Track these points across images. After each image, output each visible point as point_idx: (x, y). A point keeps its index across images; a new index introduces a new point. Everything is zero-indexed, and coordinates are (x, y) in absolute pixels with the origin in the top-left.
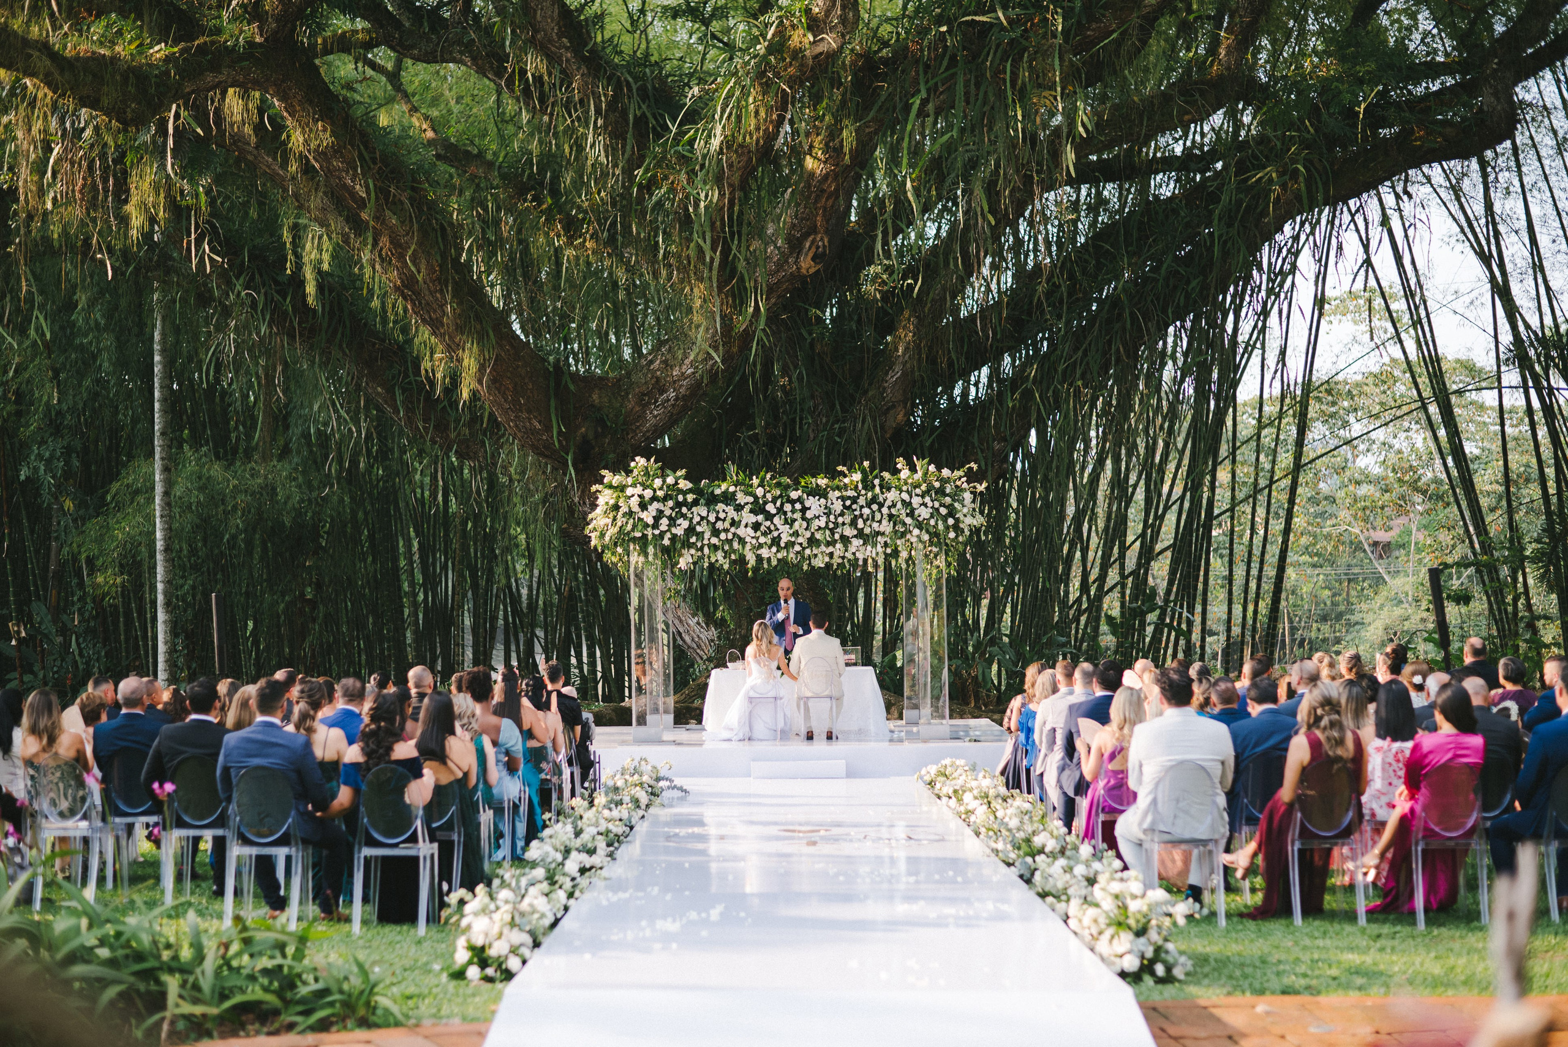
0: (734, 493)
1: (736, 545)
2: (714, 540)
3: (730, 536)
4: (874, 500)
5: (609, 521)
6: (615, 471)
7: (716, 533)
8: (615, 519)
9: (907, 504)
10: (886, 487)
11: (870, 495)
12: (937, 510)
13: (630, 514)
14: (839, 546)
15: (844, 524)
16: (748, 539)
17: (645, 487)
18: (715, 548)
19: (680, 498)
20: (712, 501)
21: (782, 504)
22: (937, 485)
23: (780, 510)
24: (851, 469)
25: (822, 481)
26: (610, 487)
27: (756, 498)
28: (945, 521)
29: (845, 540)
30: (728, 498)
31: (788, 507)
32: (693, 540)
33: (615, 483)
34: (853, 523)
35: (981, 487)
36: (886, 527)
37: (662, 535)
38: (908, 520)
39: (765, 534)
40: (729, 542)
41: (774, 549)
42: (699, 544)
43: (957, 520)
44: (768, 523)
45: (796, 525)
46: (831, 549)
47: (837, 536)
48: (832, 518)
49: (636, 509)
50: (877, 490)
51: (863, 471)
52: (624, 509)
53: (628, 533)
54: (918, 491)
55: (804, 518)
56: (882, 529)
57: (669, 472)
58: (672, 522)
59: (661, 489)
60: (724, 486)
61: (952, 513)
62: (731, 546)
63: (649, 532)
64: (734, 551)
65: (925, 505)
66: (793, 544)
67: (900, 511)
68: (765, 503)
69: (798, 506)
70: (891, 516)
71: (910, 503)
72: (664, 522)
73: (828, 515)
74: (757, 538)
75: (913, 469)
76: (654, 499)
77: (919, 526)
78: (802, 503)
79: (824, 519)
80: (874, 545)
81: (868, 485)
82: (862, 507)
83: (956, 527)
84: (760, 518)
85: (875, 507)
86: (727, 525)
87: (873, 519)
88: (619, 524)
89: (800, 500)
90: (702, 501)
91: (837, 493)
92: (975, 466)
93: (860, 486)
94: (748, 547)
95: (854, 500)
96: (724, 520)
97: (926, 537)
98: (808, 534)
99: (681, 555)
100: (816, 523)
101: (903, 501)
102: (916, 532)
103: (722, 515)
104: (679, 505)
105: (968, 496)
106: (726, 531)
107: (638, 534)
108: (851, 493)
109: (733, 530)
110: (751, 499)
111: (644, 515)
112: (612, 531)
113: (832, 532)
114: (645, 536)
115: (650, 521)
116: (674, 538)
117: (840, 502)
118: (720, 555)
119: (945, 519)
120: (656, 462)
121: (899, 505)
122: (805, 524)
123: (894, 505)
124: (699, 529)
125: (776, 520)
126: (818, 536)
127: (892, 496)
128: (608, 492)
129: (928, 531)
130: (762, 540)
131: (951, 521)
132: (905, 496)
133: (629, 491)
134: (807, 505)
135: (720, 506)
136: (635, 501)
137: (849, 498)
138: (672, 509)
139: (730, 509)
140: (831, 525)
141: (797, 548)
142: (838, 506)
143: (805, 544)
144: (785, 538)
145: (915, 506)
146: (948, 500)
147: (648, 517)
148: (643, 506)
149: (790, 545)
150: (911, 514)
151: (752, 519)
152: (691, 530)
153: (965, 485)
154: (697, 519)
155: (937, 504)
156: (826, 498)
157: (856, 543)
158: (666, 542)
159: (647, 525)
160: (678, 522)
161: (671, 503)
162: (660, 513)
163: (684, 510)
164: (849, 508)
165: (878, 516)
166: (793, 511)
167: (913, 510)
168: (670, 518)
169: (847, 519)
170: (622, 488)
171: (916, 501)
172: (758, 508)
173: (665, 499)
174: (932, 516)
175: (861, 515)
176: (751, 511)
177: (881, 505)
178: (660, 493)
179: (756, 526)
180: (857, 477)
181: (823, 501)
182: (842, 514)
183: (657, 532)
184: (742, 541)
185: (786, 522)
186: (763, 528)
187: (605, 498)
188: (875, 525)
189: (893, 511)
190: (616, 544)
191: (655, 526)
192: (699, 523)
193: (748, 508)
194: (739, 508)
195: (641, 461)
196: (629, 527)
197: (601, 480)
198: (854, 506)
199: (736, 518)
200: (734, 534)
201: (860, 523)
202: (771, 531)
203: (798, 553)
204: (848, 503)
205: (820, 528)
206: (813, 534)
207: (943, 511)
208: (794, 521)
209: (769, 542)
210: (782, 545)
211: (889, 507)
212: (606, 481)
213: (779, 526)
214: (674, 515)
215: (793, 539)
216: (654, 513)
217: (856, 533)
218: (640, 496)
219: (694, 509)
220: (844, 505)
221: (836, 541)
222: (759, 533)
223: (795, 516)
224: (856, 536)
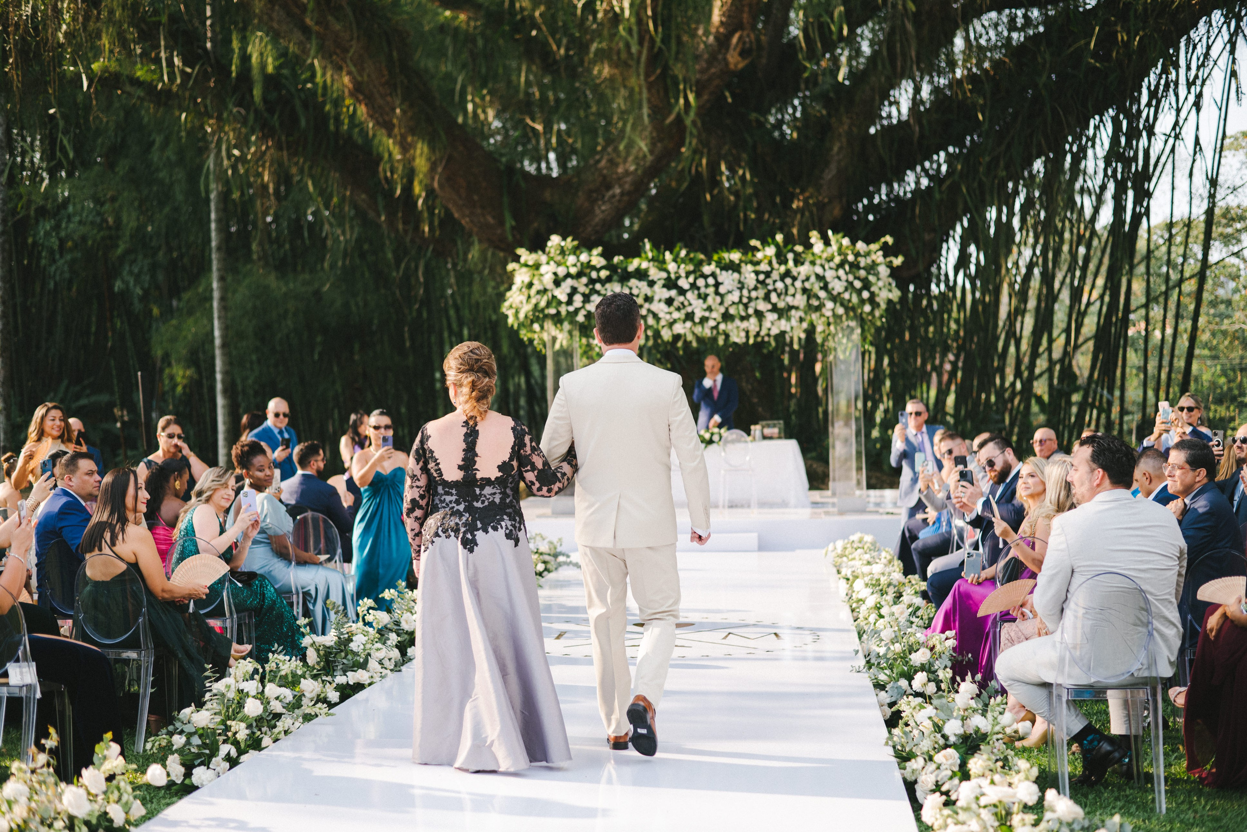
0: (647, 269)
4: (788, 273)
5: (523, 298)
6: (532, 249)
8: (529, 297)
9: (820, 278)
10: (798, 262)
11: (783, 269)
12: (851, 284)
13: (544, 291)
14: (753, 320)
15: (757, 298)
16: (661, 315)
17: (559, 264)
19: (594, 275)
20: (625, 277)
21: (696, 279)
22: (851, 258)
23: (694, 286)
24: (764, 243)
25: (735, 256)
26: (526, 265)
27: (668, 273)
28: (860, 294)
29: (759, 315)
30: (641, 274)
31: (701, 282)
33: (530, 261)
34: (767, 298)
35: (898, 261)
36: (800, 300)
37: (577, 311)
38: (822, 294)
39: (678, 309)
41: (689, 324)
43: (873, 295)
44: (681, 298)
45: (710, 300)
46: (745, 324)
47: (751, 311)
48: (745, 292)
49: (550, 285)
50: (791, 263)
51: (777, 246)
52: (537, 286)
53: (542, 310)
54: (832, 264)
55: (717, 293)
56: (795, 303)
57: (583, 250)
58: (586, 298)
59: (575, 265)
60: (638, 262)
61: (867, 285)
63: (563, 310)
65: (839, 278)
66: (707, 319)
67: (814, 284)
68: (678, 278)
69: (711, 281)
70: (805, 290)
71: (824, 276)
72: (578, 299)
73: (741, 289)
74: (671, 314)
75: (827, 243)
76: (568, 275)
77: (834, 298)
78: (715, 278)
79: (737, 293)
80: (789, 319)
81: (781, 258)
82: (775, 282)
83: (872, 300)
84: (673, 293)
85: (788, 281)
87: (786, 294)
88: (534, 301)
89: (713, 275)
90: (615, 277)
91: (750, 267)
92: (889, 239)
93: (774, 261)
94: (663, 323)
95: (768, 274)
97: (840, 311)
98: (722, 310)
100: (729, 298)
101: (817, 274)
102: (830, 305)
104: (592, 282)
105: (884, 270)
107: (552, 311)
108: (764, 267)
109: (647, 305)
110: (664, 275)
111: (558, 292)
112: (527, 308)
113: (746, 306)
114: (559, 313)
115: (563, 298)
117: (753, 275)
119: (859, 292)
120: (572, 240)
121: (813, 279)
122: (718, 299)
123: (808, 279)
125: (689, 295)
126: (732, 311)
127: (804, 270)
128: (524, 269)
129: (842, 305)
130: (676, 315)
131: (866, 295)
132: (819, 270)
133: (544, 269)
134: (720, 280)
135: (633, 282)
136: (548, 279)
137: (763, 272)
138: (587, 285)
139: (643, 285)
140: (745, 300)
141: (712, 323)
142: (751, 281)
143: (720, 319)
144: (699, 313)
145: (828, 279)
146: (862, 273)
147: (561, 294)
148: (557, 283)
149: (704, 320)
150: (825, 287)
151: (666, 294)
153: (881, 259)
155: (851, 278)
156: (739, 272)
157: (771, 317)
158: (580, 318)
159: (560, 303)
160: (592, 298)
161: (584, 280)
162: (574, 290)
163: (598, 286)
164: (763, 283)
165: (791, 291)
166: (707, 286)
167: (826, 284)
168: (584, 295)
169: (761, 293)
170: (537, 266)
171: (829, 275)
172: (670, 284)
173: (579, 275)
174: (846, 289)
175: (775, 290)
176: (664, 286)
177: (794, 279)
178: (573, 271)
180: (771, 251)
181: (736, 275)
182: (756, 288)
183: (571, 309)
184: (655, 316)
185: (699, 297)
186: (676, 304)
187: (521, 277)
188: (789, 299)
189: (807, 285)
190: (532, 322)
191: (570, 302)
193: (660, 283)
194: (651, 284)
195: (555, 240)
196: (543, 304)
197: (517, 259)
198: (768, 281)
199: (649, 294)
200: (649, 311)
201: (774, 297)
202: (684, 306)
203: (713, 328)
204: (762, 277)
205: (734, 303)
206: (727, 309)
207: (858, 284)
208: (706, 295)
209: (683, 317)
210: (697, 320)
211: (803, 282)
212: (522, 260)
213: (692, 302)
214: (587, 291)
215: (707, 314)
216: (568, 290)
217: (770, 307)
218: (555, 274)
219: (608, 286)
220: (757, 280)
221: (750, 316)
222: (672, 308)
223: (708, 291)
224: (770, 311)
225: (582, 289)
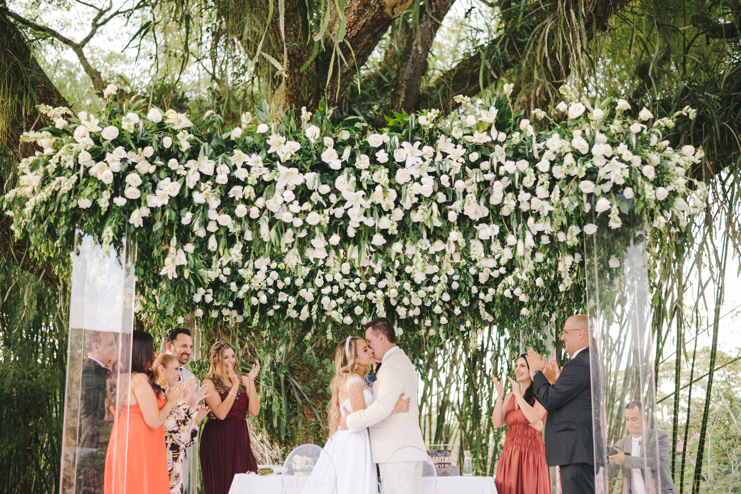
0: (265, 134)
1: (265, 230)
2: (225, 220)
3: (255, 213)
7: (228, 205)
8: (46, 180)
14: (455, 235)
15: (465, 194)
16: (286, 217)
17: (103, 120)
19: (167, 142)
21: (353, 156)
23: (349, 165)
25: (427, 119)
27: (305, 141)
29: (466, 226)
30: (254, 143)
31: (363, 160)
32: (187, 219)
34: (483, 193)
39: (318, 208)
40: (253, 223)
41: (335, 239)
44: (325, 189)
45: (378, 193)
46: (439, 244)
47: (452, 217)
48: (444, 181)
49: (85, 158)
55: (391, 181)
56: (537, 204)
58: (150, 183)
59: (134, 126)
60: (247, 122)
66: (371, 231)
68: (322, 151)
69: (382, 159)
71: (590, 156)
73: (436, 175)
74: (305, 217)
76: (120, 141)
78: (389, 154)
79: (428, 184)
80: (521, 234)
82: (500, 164)
84: (311, 177)
85: (525, 164)
86: (249, 190)
87: (521, 186)
88: (53, 186)
89: (385, 148)
90: (206, 148)
94: (287, 232)
95: (487, 151)
96: (244, 181)
98: (399, 214)
100: (414, 192)
101: (577, 152)
103: (241, 174)
104: (163, 154)
106: (247, 202)
107: (85, 204)
108: (481, 138)
109: (260, 200)
110: (296, 145)
111: (98, 169)
112: (40, 198)
113: (444, 208)
114: (97, 206)
115: (108, 179)
116: (151, 213)
121: (569, 160)
122: (393, 194)
123: (561, 160)
125: (341, 182)
126: (417, 216)
127: (555, 143)
130: (313, 218)
134: (399, 157)
135: (239, 157)
136: (84, 148)
137: (478, 146)
138: (151, 160)
139: (256, 162)
140: (441, 198)
141: (378, 240)
142: (456, 161)
143: (393, 230)
144: (355, 219)
145: (598, 161)
147: (104, 172)
148: (99, 153)
149: (365, 232)
151: (298, 179)
152: (183, 199)
155: (638, 161)
156: (434, 146)
157: (488, 229)
158: (136, 219)
160: (161, 183)
161: (149, 151)
163: (173, 162)
164: (476, 165)
165: (530, 181)
166: (373, 168)
168: (145, 176)
169: (472, 184)
171: (601, 152)
175: (499, 179)
176: (295, 165)
179: (303, 193)
181: (428, 150)
182: (464, 176)
183: (120, 201)
184: (276, 221)
185: (359, 187)
186: (315, 197)
188: (524, 196)
191: (118, 188)
192: (197, 188)
193: (288, 159)
194: (272, 160)
199: (267, 179)
201: (496, 194)
202: (329, 204)
204: (474, 156)
205: (421, 201)
206: (407, 213)
208: (372, 187)
209: (326, 224)
210: (351, 233)
211: (552, 163)
213: (346, 194)
214: (152, 169)
215: (369, 222)
216: (117, 167)
217: (485, 212)
218: (97, 138)
219: (191, 163)
221: (449, 226)
222: (307, 206)
223: (376, 177)
224: (485, 220)
225: (143, 166)
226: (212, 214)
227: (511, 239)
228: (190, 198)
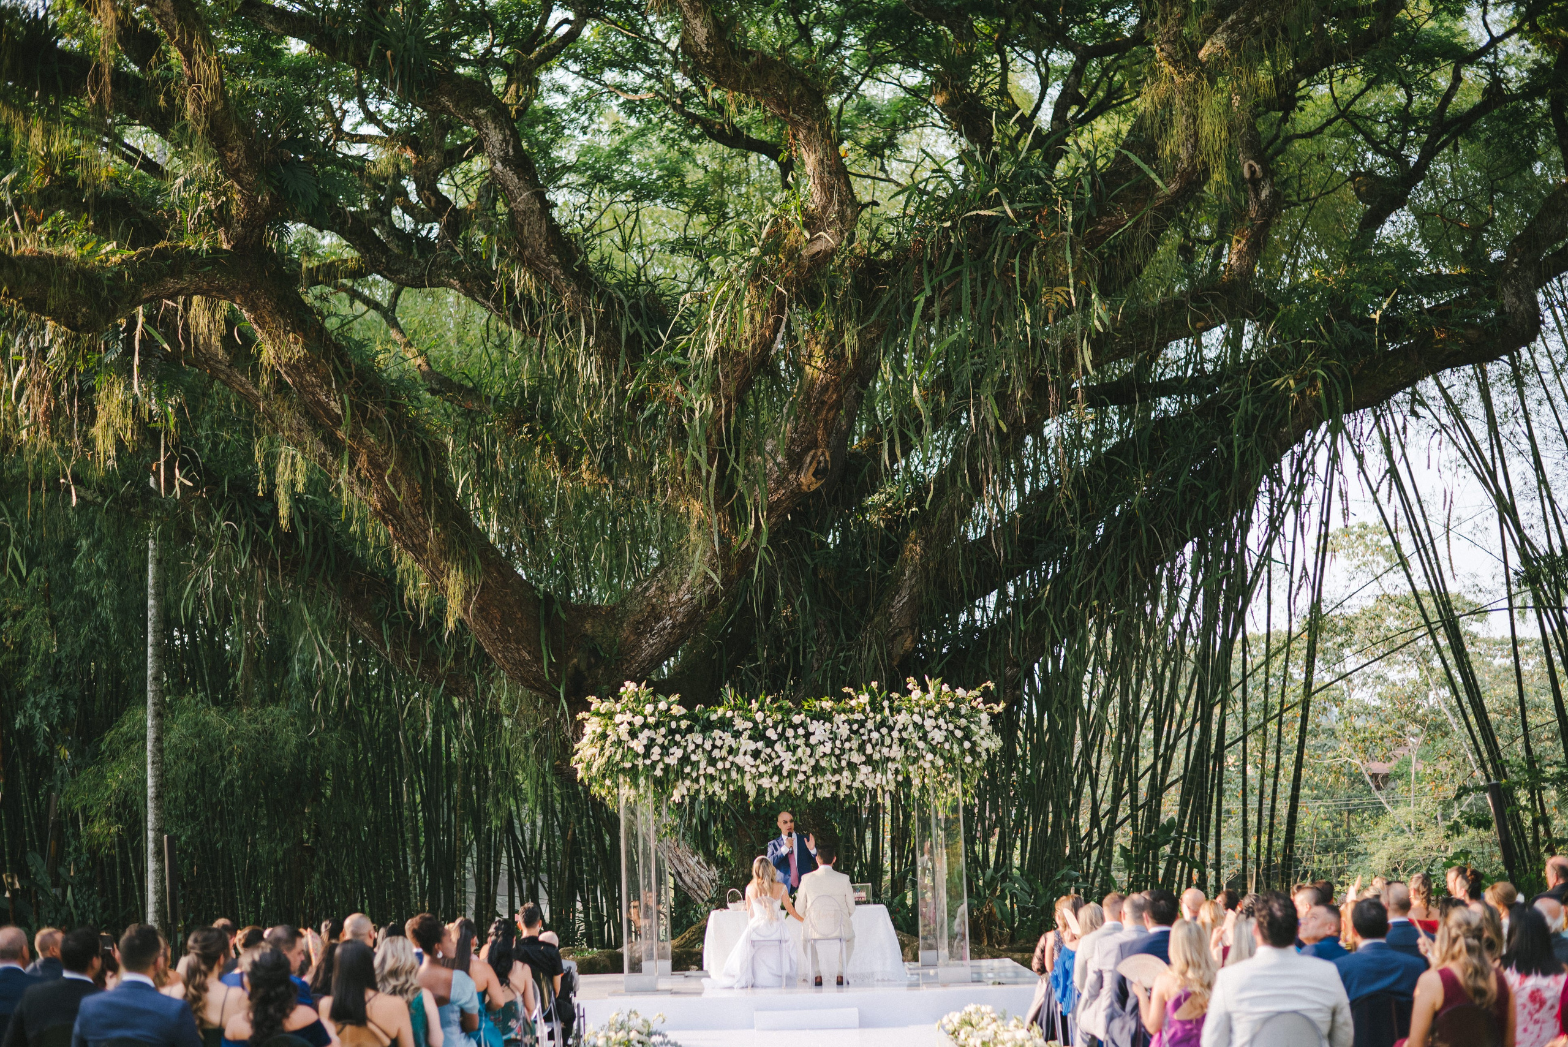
0: (731, 719)
1: (734, 775)
2: (711, 770)
3: (728, 765)
4: (883, 723)
5: (596, 751)
6: (602, 697)
7: (712, 762)
8: (602, 749)
9: (919, 727)
10: (895, 709)
11: (879, 717)
12: (952, 732)
13: (619, 742)
14: (846, 773)
15: (851, 750)
16: (747, 768)
17: (635, 713)
18: (712, 778)
19: (674, 725)
20: (708, 727)
21: (784, 730)
22: (951, 705)
23: (782, 736)
24: (858, 689)
25: (827, 704)
26: (598, 714)
27: (755, 723)
28: (961, 744)
29: (853, 767)
30: (725, 724)
31: (790, 733)
32: (688, 770)
33: (602, 710)
34: (861, 748)
35: (999, 708)
36: (897, 752)
37: (653, 766)
38: (921, 745)
39: (765, 762)
40: (727, 771)
41: (776, 778)
42: (694, 775)
43: (974, 744)
44: (769, 750)
45: (800, 751)
46: (837, 777)
47: (844, 763)
48: (838, 743)
49: (625, 737)
50: (887, 712)
51: (871, 693)
52: (612, 738)
53: (617, 763)
54: (931, 713)
55: (807, 745)
56: (892, 755)
57: (660, 697)
58: (665, 750)
59: (652, 715)
60: (720, 711)
61: (968, 736)
62: (729, 776)
63: (640, 762)
64: (733, 782)
65: (939, 728)
66: (796, 772)
67: (912, 734)
68: (765, 729)
69: (801, 731)
70: (902, 741)
71: (923, 726)
72: (656, 751)
73: (833, 740)
74: (757, 767)
75: (925, 689)
76: (645, 726)
77: (933, 750)
78: (805, 728)
79: (829, 745)
80: (884, 772)
81: (876, 707)
82: (870, 731)
83: (973, 752)
84: (760, 745)
85: (884, 731)
86: (724, 753)
87: (883, 744)
88: (607, 754)
89: (802, 724)
90: (697, 728)
91: (843, 717)
92: (991, 685)
93: (868, 708)
94: (747, 777)
95: (862, 723)
96: (721, 748)
97: (940, 762)
98: (812, 762)
99: (674, 787)
100: (821, 750)
101: (915, 724)
102: (929, 757)
103: (719, 743)
104: (672, 732)
105: (985, 717)
106: (723, 759)
107: (628, 765)
108: (858, 716)
109: (731, 758)
110: (750, 725)
111: (634, 744)
112: (600, 762)
113: (839, 758)
114: (635, 767)
115: (641, 750)
116: (667, 769)
117: (846, 726)
118: (717, 786)
119: (960, 742)
120: (647, 686)
121: (911, 728)
122: (808, 751)
124: (694, 758)
125: (777, 747)
126: (823, 763)
127: (902, 718)
128: (595, 720)
129: (942, 756)
130: (763, 768)
131: (967, 745)
132: (917, 718)
133: (618, 718)
134: (811, 729)
135: (717, 733)
136: (624, 730)
137: (856, 721)
138: (664, 736)
139: (727, 736)
140: (837, 752)
141: (801, 777)
142: (844, 731)
143: (809, 773)
144: (787, 767)
145: (928, 729)
146: (963, 722)
147: (638, 746)
148: (633, 734)
149: (793, 773)
150: (924, 738)
151: (752, 746)
152: (685, 760)
153: (981, 706)
154: (691, 747)
155: (951, 727)
156: (831, 722)
157: (865, 769)
158: (658, 772)
159: (637, 755)
160: (671, 751)
161: (663, 731)
162: (652, 741)
163: (678, 737)
164: (856, 732)
165: (888, 741)
166: (796, 737)
167: (925, 734)
168: (662, 747)
169: (855, 744)
170: (610, 715)
171: (929, 723)
172: (758, 734)
173: (657, 726)
174: (946, 740)
175: (870, 740)
176: (750, 738)
177: (891, 729)
178: (651, 720)
179: (756, 754)
180: (865, 698)
181: (828, 725)
182: (849, 739)
183: (648, 762)
184: (740, 770)
185: (788, 748)
186: (763, 756)
187: (592, 726)
188: (885, 750)
189: (905, 735)
190: (604, 776)
191: (646, 755)
192: (693, 752)
193: (746, 734)
194: (737, 735)
195: (631, 686)
196: (618, 757)
197: (587, 707)
198: (862, 731)
199: (734, 746)
200: (732, 763)
201: (869, 749)
202: (772, 759)
203: (802, 782)
204: (855, 727)
205: (825, 755)
206: (818, 762)
207: (959, 734)
208: (797, 747)
209: (770, 771)
210: (785, 774)
211: (900, 731)
212: (593, 708)
213: (781, 754)
214: (666, 743)
215: (796, 767)
216: (645, 742)
217: (863, 759)
218: (629, 723)
219: (688, 737)
220: (851, 730)
221: (842, 769)
222: (759, 762)
223: (798, 742)
224: (864, 763)
225: (660, 740)
226: (703, 765)
227: (879, 775)
228: (689, 757)
